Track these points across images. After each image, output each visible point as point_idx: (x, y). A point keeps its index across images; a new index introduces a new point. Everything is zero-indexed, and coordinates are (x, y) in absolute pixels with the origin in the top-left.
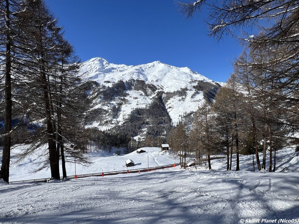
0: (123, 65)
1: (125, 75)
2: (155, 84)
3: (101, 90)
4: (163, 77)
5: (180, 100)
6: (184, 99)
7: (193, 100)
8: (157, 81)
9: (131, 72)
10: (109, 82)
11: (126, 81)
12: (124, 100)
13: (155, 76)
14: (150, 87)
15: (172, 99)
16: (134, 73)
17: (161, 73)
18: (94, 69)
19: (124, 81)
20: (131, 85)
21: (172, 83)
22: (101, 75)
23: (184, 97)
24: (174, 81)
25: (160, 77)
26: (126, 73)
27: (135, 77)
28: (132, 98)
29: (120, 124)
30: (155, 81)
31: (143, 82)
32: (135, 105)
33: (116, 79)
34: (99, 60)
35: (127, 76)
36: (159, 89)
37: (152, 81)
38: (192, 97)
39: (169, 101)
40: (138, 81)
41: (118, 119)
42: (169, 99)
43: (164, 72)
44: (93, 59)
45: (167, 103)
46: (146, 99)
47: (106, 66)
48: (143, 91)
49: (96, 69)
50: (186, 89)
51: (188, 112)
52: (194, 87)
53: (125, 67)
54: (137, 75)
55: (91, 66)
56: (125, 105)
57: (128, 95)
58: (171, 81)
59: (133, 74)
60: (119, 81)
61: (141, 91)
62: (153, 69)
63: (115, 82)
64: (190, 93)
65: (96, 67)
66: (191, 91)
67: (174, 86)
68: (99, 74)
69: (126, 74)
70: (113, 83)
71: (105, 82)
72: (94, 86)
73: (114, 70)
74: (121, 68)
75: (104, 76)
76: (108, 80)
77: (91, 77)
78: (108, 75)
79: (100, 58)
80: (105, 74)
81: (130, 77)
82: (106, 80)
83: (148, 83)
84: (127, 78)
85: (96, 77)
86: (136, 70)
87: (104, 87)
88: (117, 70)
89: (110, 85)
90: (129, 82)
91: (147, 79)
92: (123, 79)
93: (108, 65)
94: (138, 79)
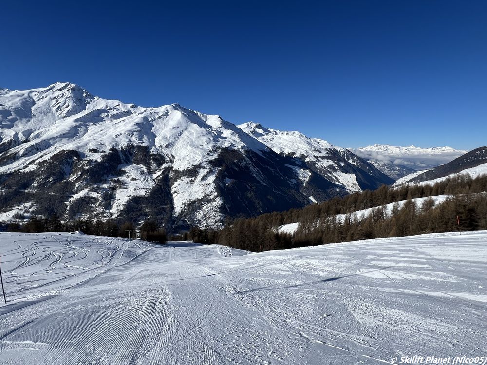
0: (116, 102)
1: (121, 137)
2: (164, 151)
3: (87, 168)
4: (177, 138)
5: (187, 183)
6: (193, 181)
7: (202, 183)
8: (167, 146)
9: (130, 131)
10: (95, 151)
11: (122, 148)
12: (118, 181)
13: (165, 138)
14: (155, 160)
15: (179, 181)
16: (135, 133)
17: (174, 131)
18: (64, 107)
19: (119, 148)
20: (128, 155)
21: (186, 152)
22: (79, 129)
23: (193, 179)
24: (189, 148)
25: (171, 139)
26: (123, 132)
27: (135, 140)
28: (130, 178)
29: (114, 217)
30: (164, 146)
31: (146, 150)
32: (132, 190)
33: (106, 144)
34: (73, 89)
35: (123, 139)
36: (167, 163)
37: (159, 147)
38: (203, 179)
39: (176, 184)
40: (139, 147)
41: (111, 211)
42: (176, 181)
43: (180, 130)
44: (60, 85)
45: (174, 186)
46: (147, 180)
48: (145, 166)
49: (68, 109)
50: (199, 166)
51: (193, 199)
52: (211, 162)
53: (120, 106)
54: (137, 136)
55: (58, 101)
56: (120, 190)
57: (125, 172)
58: (186, 148)
59: (133, 134)
60: (110, 150)
61: (142, 166)
62: (165, 120)
63: (104, 152)
64: (202, 172)
65: (67, 104)
66: (204, 170)
67: (188, 158)
68: (77, 127)
69: (121, 134)
70: (103, 154)
71: (90, 151)
72: (75, 158)
73: (103, 115)
74: (114, 108)
75: (86, 131)
76: (94, 148)
77: (64, 134)
78: (92, 128)
79: (74, 85)
80: (87, 127)
81: (128, 140)
82: (91, 146)
83: (154, 151)
84: (123, 143)
85: (72, 133)
86: (137, 126)
87: (90, 161)
88: (106, 114)
89: (97, 157)
90: (126, 150)
91: (153, 144)
92: (116, 144)
93: (89, 100)
94: (140, 144)
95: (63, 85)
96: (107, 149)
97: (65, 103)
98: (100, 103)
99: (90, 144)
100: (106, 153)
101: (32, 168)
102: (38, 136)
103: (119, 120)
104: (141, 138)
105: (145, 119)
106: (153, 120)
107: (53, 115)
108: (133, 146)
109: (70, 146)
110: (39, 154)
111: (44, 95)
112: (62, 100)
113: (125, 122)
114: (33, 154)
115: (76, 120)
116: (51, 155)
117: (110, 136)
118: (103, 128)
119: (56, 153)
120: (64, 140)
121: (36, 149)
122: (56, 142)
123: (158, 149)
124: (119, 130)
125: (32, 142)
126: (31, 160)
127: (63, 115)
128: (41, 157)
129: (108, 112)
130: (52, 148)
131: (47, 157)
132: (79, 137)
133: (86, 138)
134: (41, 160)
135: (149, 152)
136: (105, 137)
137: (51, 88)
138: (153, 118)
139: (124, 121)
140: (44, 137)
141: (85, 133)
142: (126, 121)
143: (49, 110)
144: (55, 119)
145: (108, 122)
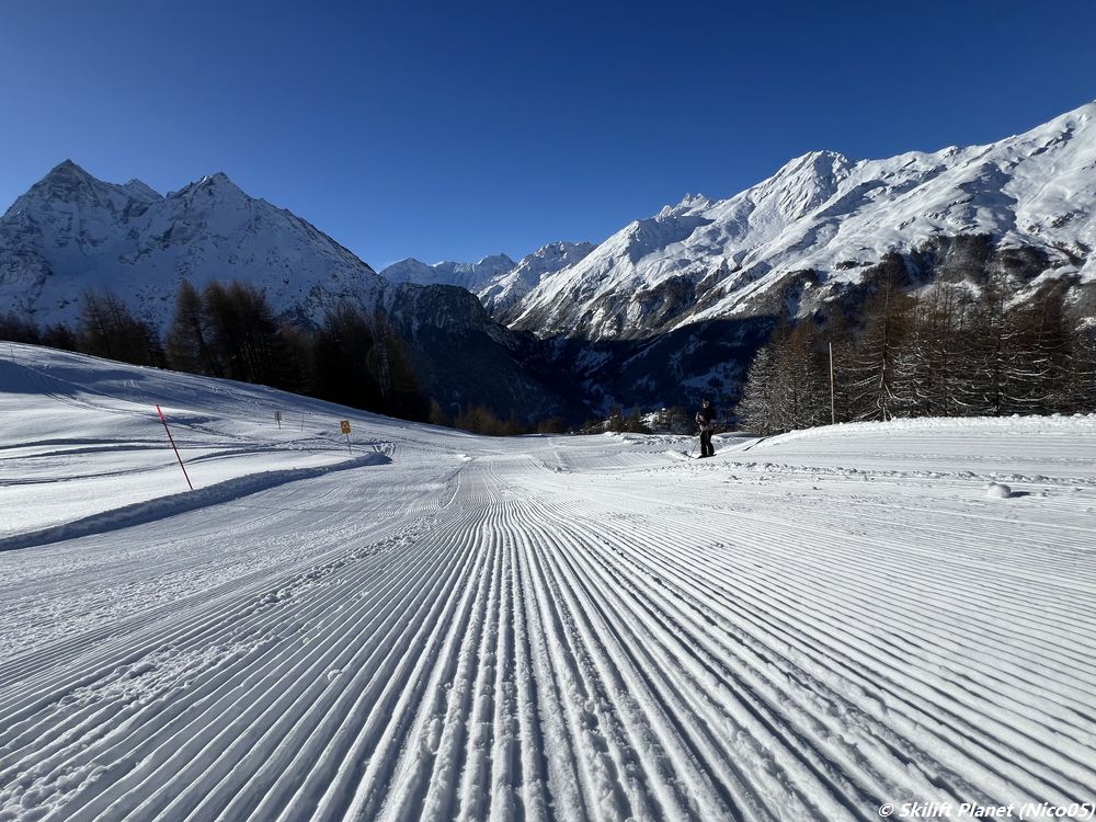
0: (907, 157)
1: (912, 226)
3: (829, 299)
8: (1060, 223)
9: (938, 207)
10: (850, 265)
11: (914, 251)
13: (1055, 199)
14: (1012, 264)
16: (952, 209)
18: (799, 199)
19: (907, 250)
20: (929, 263)
22: (822, 230)
25: (1083, 199)
26: (919, 215)
27: (952, 225)
30: (1048, 223)
31: (983, 247)
33: (876, 247)
34: (817, 162)
35: (919, 229)
36: (1057, 267)
37: (1030, 228)
40: (963, 239)
44: (795, 162)
47: (839, 178)
48: (978, 283)
49: (805, 201)
53: (916, 162)
54: (961, 214)
59: (946, 212)
60: (885, 257)
61: (968, 283)
62: (1060, 154)
63: (870, 264)
65: (804, 193)
68: (818, 227)
69: (914, 219)
70: (865, 268)
71: (839, 266)
72: (808, 284)
73: (871, 193)
74: (902, 171)
75: (835, 231)
76: (848, 259)
77: (794, 246)
78: (848, 225)
79: (820, 153)
80: (836, 223)
81: (931, 229)
82: (842, 257)
83: (1012, 241)
84: (918, 238)
85: (808, 240)
86: (960, 191)
87: (838, 286)
88: (881, 189)
89: (854, 277)
90: (924, 253)
91: (1009, 223)
92: (901, 243)
93: (846, 173)
94: (966, 231)
95: (801, 159)
96: (877, 258)
97: (800, 193)
98: (868, 170)
99: (841, 255)
100: (873, 266)
101: (741, 307)
102: (753, 258)
103: (910, 193)
104: (969, 217)
105: (990, 168)
106: (1014, 165)
107: (780, 218)
108: (945, 240)
109: (801, 264)
110: (752, 286)
111: (769, 190)
112: (794, 191)
113: (925, 193)
114: (744, 286)
115: (818, 216)
116: (769, 285)
117: (887, 228)
118: (871, 217)
119: (776, 280)
120: (793, 256)
121: (750, 277)
122: (780, 262)
123: (1025, 237)
124: (908, 212)
125: (745, 269)
126: (740, 297)
127: (795, 216)
128: (755, 290)
129: (883, 184)
130: (772, 273)
131: (763, 290)
132: (821, 247)
133: (833, 244)
134: (753, 295)
135: (992, 248)
136: (874, 235)
137: (780, 175)
138: (1015, 160)
139: (923, 189)
140: (762, 257)
141: (833, 236)
142: (931, 188)
143: (774, 211)
144: (782, 227)
145: (884, 204)
